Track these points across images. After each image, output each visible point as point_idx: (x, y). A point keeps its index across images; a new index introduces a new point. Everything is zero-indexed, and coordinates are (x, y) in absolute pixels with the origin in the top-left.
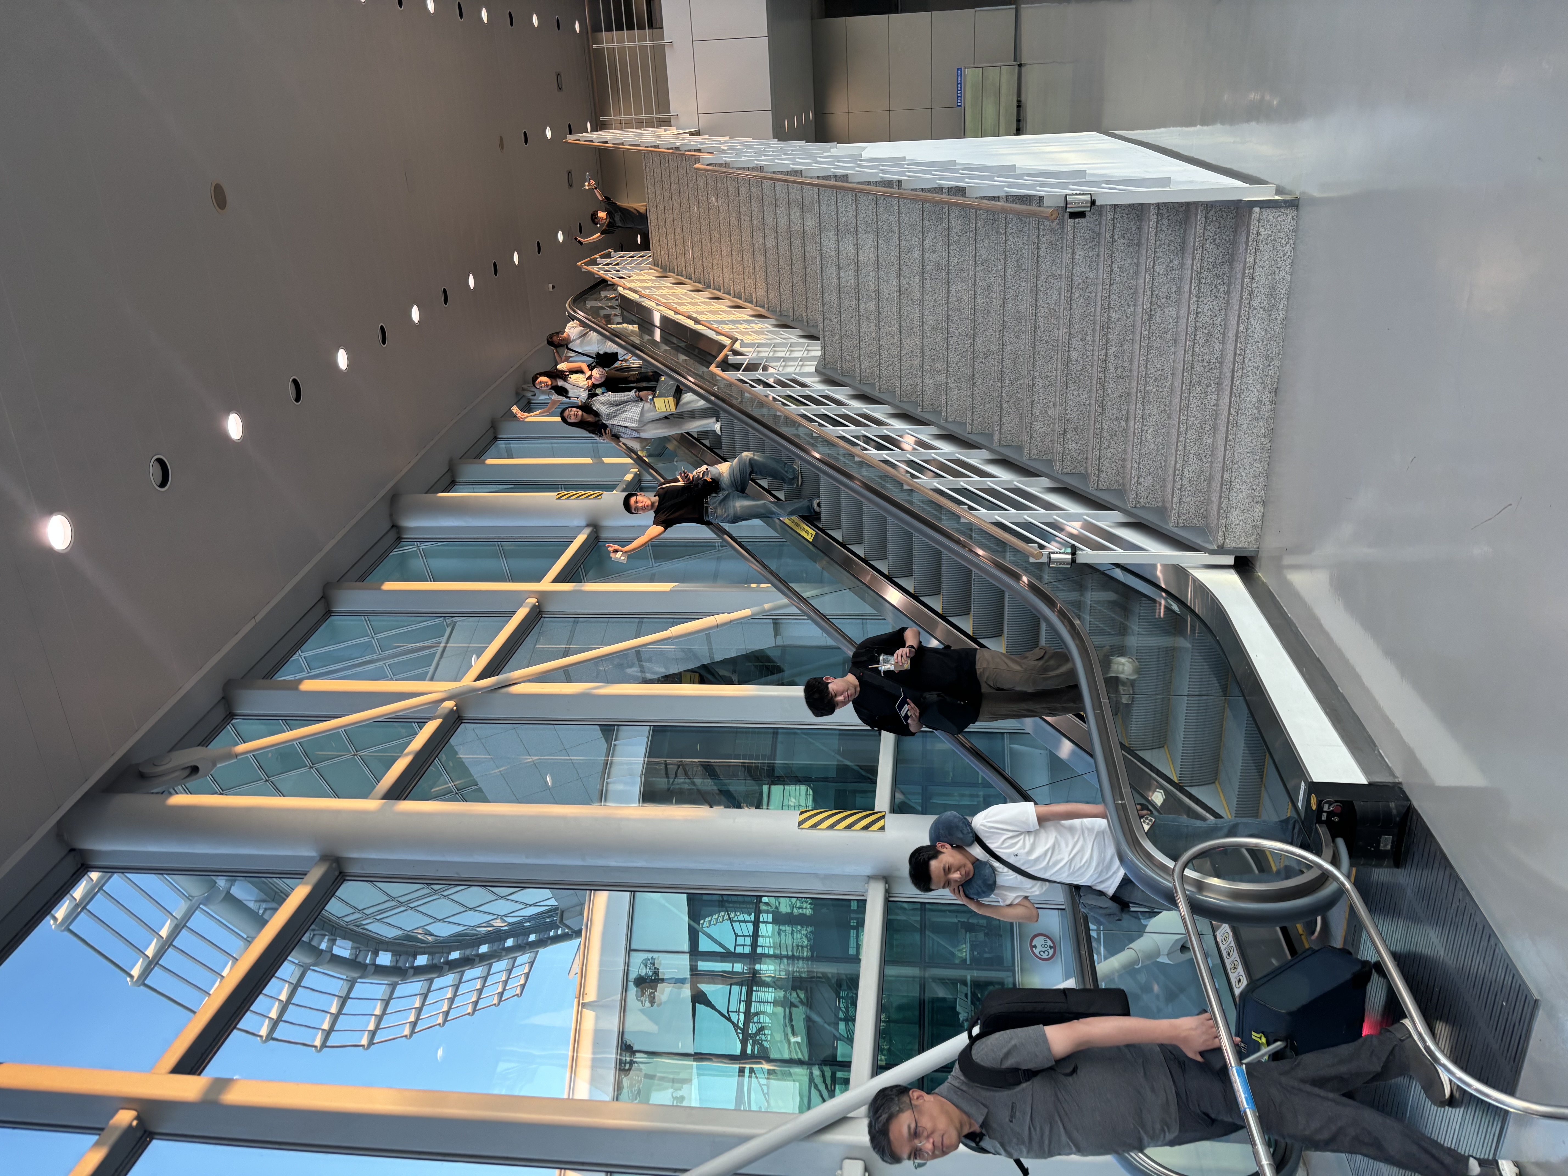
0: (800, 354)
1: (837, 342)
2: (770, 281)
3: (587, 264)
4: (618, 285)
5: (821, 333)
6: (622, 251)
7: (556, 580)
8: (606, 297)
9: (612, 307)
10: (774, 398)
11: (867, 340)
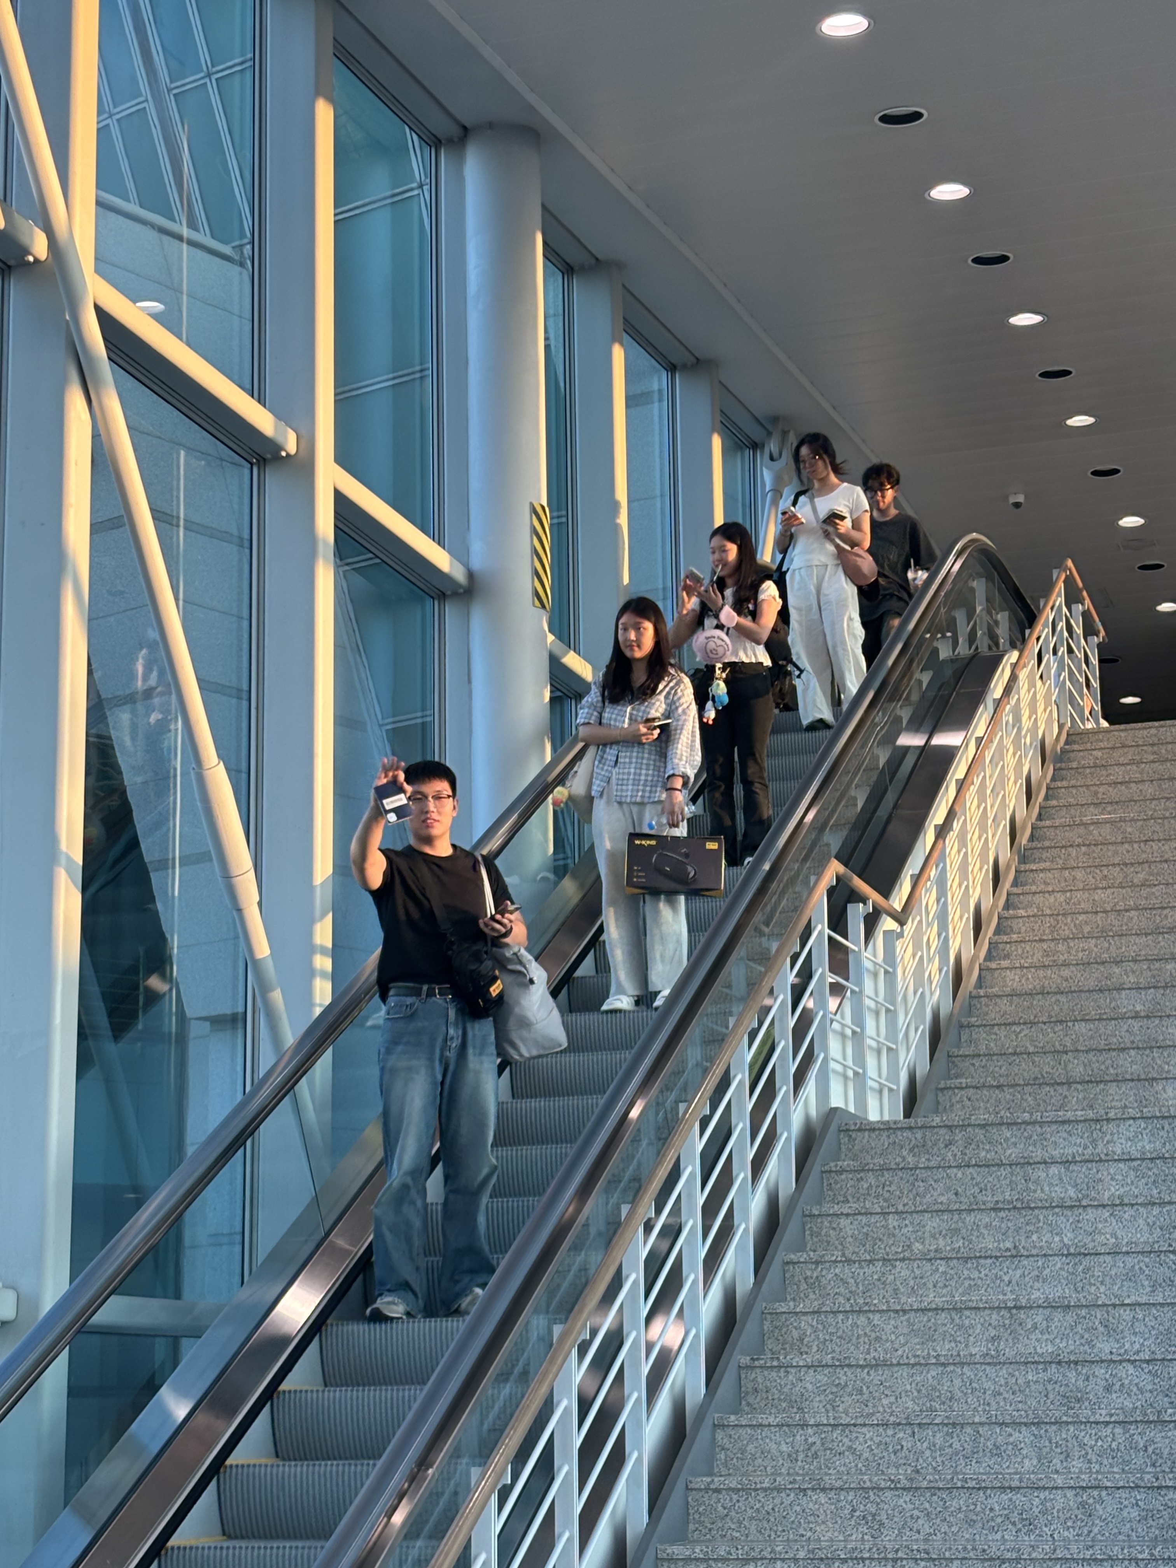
0: (872, 1072)
1: (899, 1160)
2: (1038, 1001)
3: (1070, 581)
4: (1021, 652)
5: (920, 1121)
6: (1101, 661)
7: (340, 499)
8: (997, 623)
9: (972, 638)
10: (768, 1009)
11: (905, 1230)
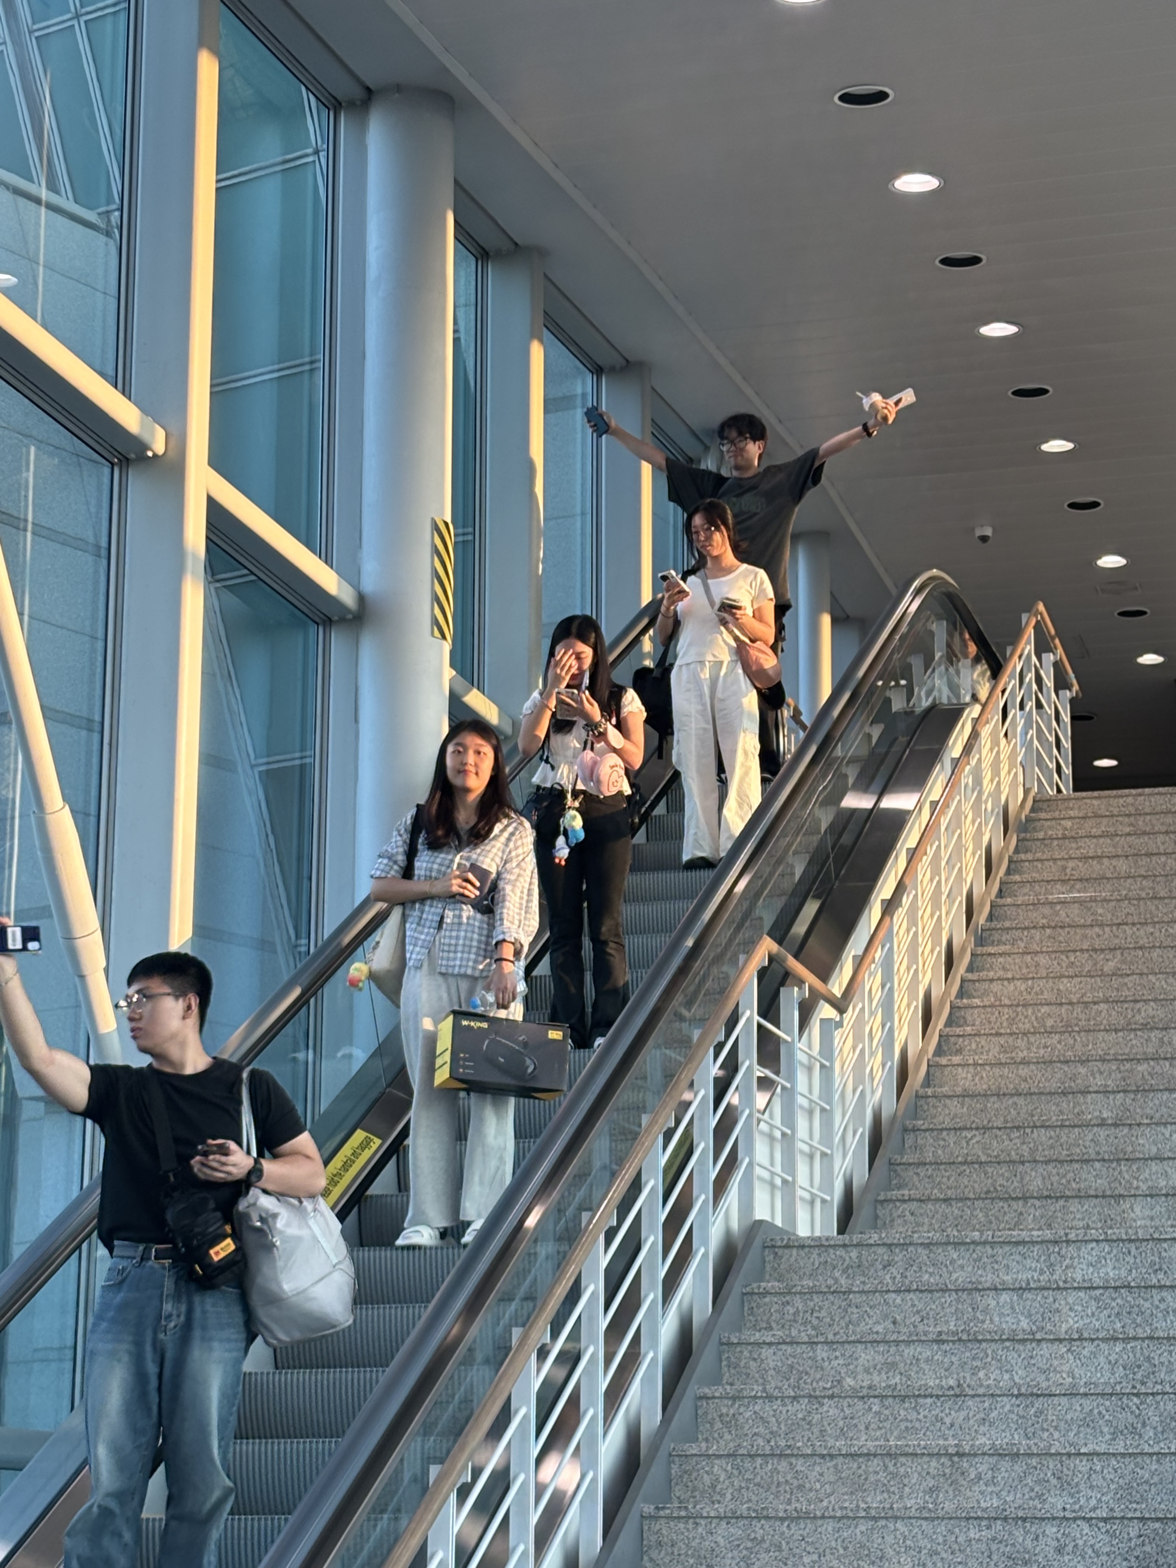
0: (802, 1178)
1: (830, 1282)
2: (993, 1104)
3: (1039, 628)
5: (856, 1238)
6: (1073, 718)
7: (214, 509)
10: (689, 1104)
11: (835, 1363)
